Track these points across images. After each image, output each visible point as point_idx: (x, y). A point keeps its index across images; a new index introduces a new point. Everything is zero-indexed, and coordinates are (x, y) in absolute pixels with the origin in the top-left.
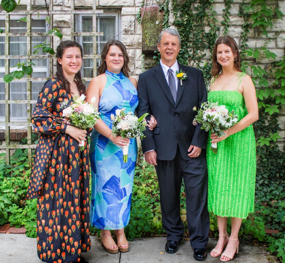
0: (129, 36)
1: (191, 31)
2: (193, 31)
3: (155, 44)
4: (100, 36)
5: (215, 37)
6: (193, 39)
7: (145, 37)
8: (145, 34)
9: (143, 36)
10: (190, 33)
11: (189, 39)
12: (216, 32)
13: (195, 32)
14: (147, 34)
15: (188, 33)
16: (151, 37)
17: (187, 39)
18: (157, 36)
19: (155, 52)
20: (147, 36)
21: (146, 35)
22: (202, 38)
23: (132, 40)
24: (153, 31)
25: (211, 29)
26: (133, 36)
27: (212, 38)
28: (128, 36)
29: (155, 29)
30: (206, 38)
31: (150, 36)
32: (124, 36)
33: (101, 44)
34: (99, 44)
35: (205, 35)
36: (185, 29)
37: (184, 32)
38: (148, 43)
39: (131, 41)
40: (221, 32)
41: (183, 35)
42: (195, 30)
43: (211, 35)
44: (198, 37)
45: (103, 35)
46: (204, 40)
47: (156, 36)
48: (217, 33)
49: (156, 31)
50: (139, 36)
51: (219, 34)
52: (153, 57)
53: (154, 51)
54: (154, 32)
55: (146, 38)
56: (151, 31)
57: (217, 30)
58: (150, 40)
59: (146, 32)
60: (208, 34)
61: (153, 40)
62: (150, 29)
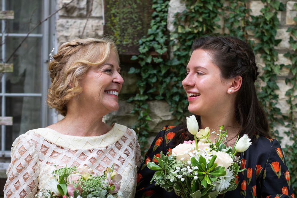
0: (74, 20)
1: (220, 11)
2: (223, 10)
3: (133, 39)
4: (7, 21)
5: (274, 25)
6: (224, 29)
7: (112, 22)
8: (110, 17)
9: (106, 21)
10: (216, 16)
11: (214, 29)
12: (276, 14)
13: (228, 13)
14: (115, 16)
15: (212, 15)
16: (126, 23)
17: (208, 30)
18: (139, 22)
19: (134, 58)
20: (116, 20)
21: (113, 18)
22: (244, 28)
23: (82, 29)
24: (130, 10)
25: (266, 7)
26: (85, 21)
27: (267, 27)
28: (71, 21)
29: (135, 6)
30: (253, 27)
31: (124, 21)
32: (63, 21)
33: (7, 38)
34: (3, 39)
35: (250, 20)
36: (204, 7)
37: (201, 14)
38: (118, 37)
39: (79, 32)
40: (288, 14)
41: (201, 19)
42: (228, 9)
43: (265, 22)
44: (236, 26)
45: (12, 17)
46: (249, 33)
47: (137, 21)
48: (279, 16)
49: (136, 10)
50: (97, 21)
51: (284, 19)
52: (128, 70)
53: (131, 56)
54: (132, 13)
55: (114, 26)
56: (125, 10)
57: (280, 10)
58: (123, 30)
59: (113, 11)
60: (257, 18)
61: (130, 30)
62: (124, 6)
